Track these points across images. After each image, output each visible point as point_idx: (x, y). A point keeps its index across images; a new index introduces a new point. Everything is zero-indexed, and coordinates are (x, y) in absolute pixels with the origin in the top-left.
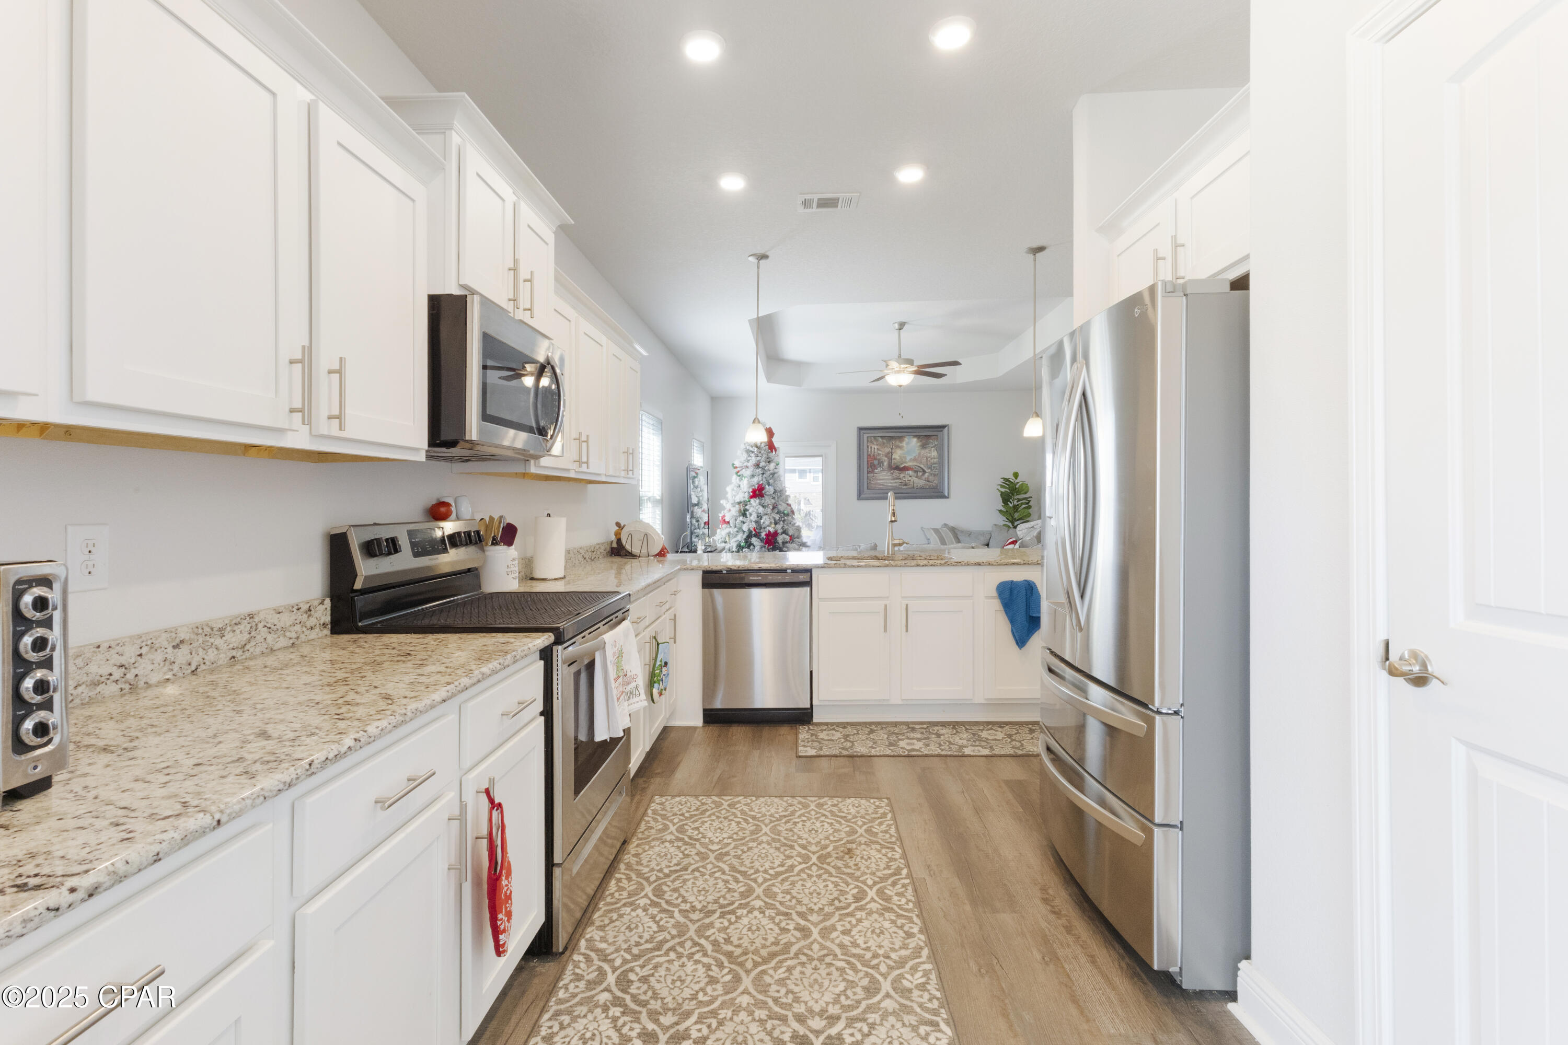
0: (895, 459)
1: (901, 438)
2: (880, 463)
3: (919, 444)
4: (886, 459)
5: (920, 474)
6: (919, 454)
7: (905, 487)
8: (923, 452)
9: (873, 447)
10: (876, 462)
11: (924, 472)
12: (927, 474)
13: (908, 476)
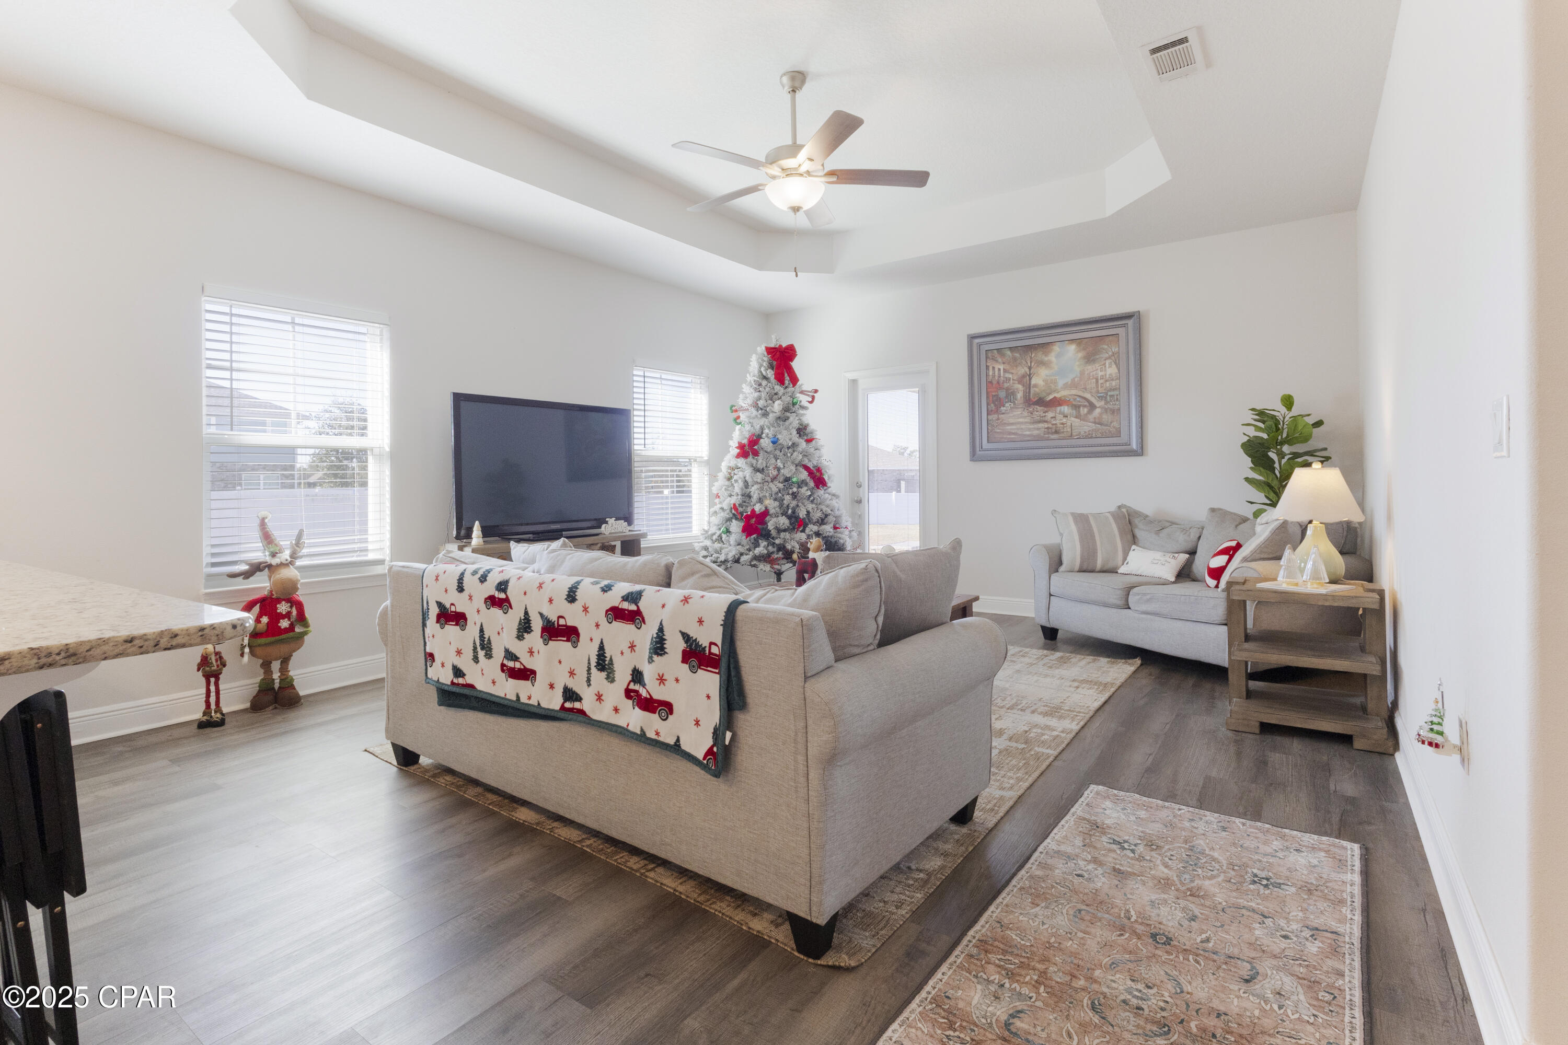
0: (1035, 386)
1: (1045, 347)
2: (1011, 395)
3: (1080, 355)
4: (1020, 387)
5: (1084, 411)
6: (1082, 373)
7: (1055, 436)
8: (1089, 368)
9: (997, 366)
10: (1002, 394)
11: (1092, 407)
12: (1098, 411)
13: (1062, 416)
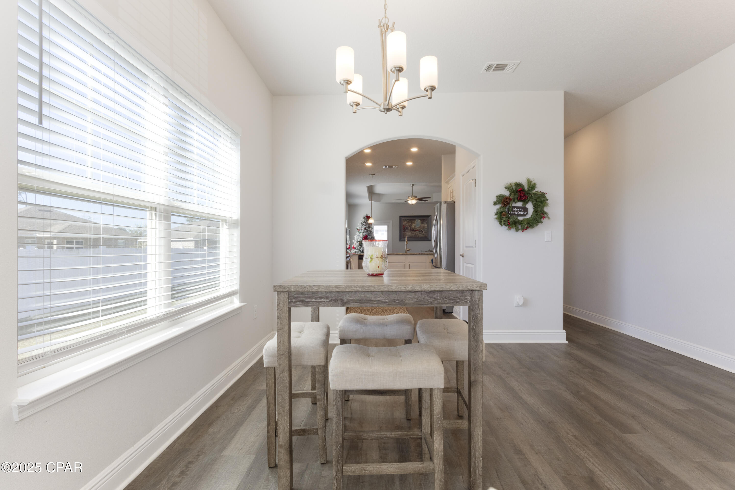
0: (412, 227)
1: (414, 220)
2: (407, 228)
3: (421, 222)
4: (409, 227)
5: (421, 232)
6: (421, 225)
7: (416, 237)
8: (422, 225)
9: (405, 223)
10: (406, 228)
11: (422, 232)
12: (423, 232)
13: (417, 233)
